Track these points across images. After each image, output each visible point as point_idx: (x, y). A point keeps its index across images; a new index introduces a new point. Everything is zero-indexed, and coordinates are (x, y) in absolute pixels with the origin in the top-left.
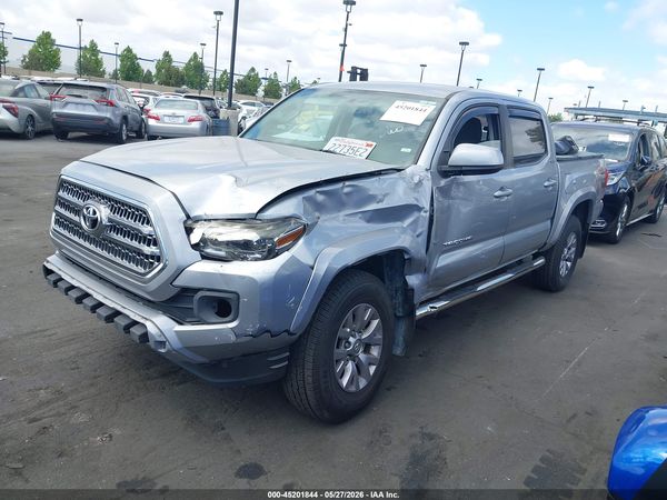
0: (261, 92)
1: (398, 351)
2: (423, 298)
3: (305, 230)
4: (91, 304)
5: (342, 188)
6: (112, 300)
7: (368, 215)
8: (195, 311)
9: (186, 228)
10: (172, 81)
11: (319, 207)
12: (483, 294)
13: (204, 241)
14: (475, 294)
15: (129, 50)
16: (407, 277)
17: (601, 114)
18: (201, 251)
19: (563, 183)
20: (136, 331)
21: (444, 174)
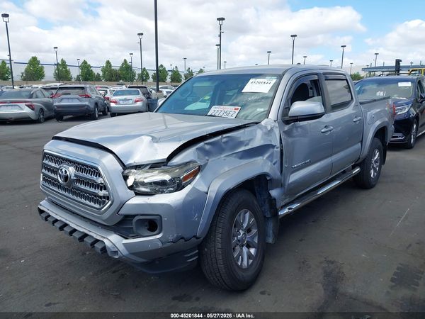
0: (168, 80)
1: (270, 240)
2: (283, 203)
3: (199, 169)
4: (69, 231)
5: (221, 139)
6: (82, 227)
7: (240, 154)
8: (134, 229)
9: (123, 176)
10: (114, 78)
11: (207, 153)
12: (322, 196)
13: (136, 183)
14: (317, 197)
15: (85, 62)
16: (270, 191)
17: (386, 70)
18: (134, 190)
19: (366, 118)
20: (98, 246)
21: (287, 122)
